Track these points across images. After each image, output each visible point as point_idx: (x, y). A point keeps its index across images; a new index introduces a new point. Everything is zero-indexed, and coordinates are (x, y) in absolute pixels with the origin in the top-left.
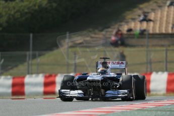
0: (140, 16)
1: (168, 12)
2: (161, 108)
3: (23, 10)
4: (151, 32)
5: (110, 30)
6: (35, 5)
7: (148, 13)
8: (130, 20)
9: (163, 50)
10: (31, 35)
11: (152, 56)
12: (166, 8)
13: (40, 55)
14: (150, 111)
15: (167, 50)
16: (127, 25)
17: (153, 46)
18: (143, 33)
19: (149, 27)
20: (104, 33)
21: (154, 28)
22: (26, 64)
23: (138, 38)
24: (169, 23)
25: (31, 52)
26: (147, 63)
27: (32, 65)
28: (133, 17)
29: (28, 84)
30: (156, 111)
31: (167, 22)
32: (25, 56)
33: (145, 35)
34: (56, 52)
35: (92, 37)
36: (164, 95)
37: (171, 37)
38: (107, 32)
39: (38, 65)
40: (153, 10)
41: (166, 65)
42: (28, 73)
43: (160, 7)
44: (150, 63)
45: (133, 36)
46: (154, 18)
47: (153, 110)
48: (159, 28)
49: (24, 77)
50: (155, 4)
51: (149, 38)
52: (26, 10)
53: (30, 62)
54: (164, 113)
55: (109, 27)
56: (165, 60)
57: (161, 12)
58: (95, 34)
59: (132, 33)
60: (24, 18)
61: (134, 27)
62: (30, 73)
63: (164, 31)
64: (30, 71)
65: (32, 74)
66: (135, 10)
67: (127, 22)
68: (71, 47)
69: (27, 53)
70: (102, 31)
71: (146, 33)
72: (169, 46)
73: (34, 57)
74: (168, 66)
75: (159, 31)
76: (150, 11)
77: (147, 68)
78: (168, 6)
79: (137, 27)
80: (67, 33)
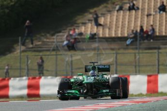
1: (117, 16)
4: (101, 36)
5: (61, 34)
8: (81, 25)
9: (114, 53)
12: (116, 12)
15: (117, 54)
16: (78, 29)
18: (93, 37)
19: (99, 31)
20: (55, 37)
21: (104, 32)
24: (118, 27)
28: (84, 22)
31: (117, 27)
33: (96, 38)
34: (9, 56)
35: (43, 42)
37: (121, 41)
38: (57, 36)
40: (103, 15)
41: (116, 67)
43: (109, 11)
45: (84, 40)
46: (104, 22)
48: (109, 32)
50: (105, 9)
51: (100, 41)
55: (60, 32)
56: (115, 63)
57: (111, 17)
58: (47, 38)
59: (83, 37)
61: (85, 32)
63: (113, 35)
66: (86, 14)
68: (24, 51)
70: (53, 35)
72: (119, 49)
74: (119, 69)
75: (109, 34)
79: (88, 31)
80: (20, 38)
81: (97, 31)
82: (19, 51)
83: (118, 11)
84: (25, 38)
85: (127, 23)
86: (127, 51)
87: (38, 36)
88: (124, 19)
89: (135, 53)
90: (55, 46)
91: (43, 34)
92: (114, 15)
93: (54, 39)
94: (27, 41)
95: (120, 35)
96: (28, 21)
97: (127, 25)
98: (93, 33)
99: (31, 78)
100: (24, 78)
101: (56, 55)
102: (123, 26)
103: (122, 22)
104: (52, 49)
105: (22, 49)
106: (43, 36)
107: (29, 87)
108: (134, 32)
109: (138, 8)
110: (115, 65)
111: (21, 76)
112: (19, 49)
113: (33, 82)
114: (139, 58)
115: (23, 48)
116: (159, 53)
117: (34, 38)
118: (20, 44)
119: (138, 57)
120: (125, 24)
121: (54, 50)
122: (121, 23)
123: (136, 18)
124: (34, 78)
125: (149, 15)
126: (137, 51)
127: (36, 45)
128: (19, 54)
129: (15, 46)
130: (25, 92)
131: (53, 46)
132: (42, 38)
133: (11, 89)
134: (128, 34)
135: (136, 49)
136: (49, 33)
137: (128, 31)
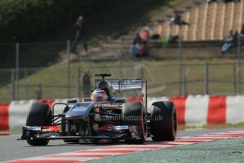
0: (169, 17)
1: (208, 11)
2: (199, 145)
3: (6, 10)
4: (185, 39)
6: (22, 4)
7: (182, 12)
8: (156, 23)
9: (203, 65)
10: (17, 45)
11: (186, 73)
13: (29, 74)
14: (184, 149)
15: (207, 65)
17: (189, 58)
18: (174, 41)
19: (183, 32)
20: (119, 41)
21: (189, 33)
22: (11, 85)
23: (168, 47)
24: (211, 27)
25: (17, 70)
26: (181, 83)
27: (18, 87)
28: (161, 18)
29: (14, 114)
30: (192, 149)
31: (208, 26)
32: (10, 74)
33: (178, 43)
34: (52, 68)
35: (103, 48)
36: (204, 127)
37: (213, 46)
38: (123, 40)
39: (27, 86)
40: (189, 8)
41: (207, 85)
42: (14, 99)
43: (198, 4)
44: (185, 82)
45: (159, 46)
46: (190, 20)
47: (188, 149)
48: (197, 33)
49: (7, 105)
51: (183, 47)
52: (10, 11)
53: (16, 83)
54: (203, 152)
55: (126, 33)
56: (205, 78)
57: (200, 11)
58: (107, 43)
59: (159, 41)
60: (6, 22)
61: (162, 33)
62: (16, 98)
63: (203, 38)
64: (16, 96)
65: (19, 99)
66: (164, 8)
67: (151, 26)
68: (74, 61)
69: (13, 70)
70: (116, 38)
71: (179, 40)
72: (211, 58)
73: (22, 76)
74: (210, 86)
75: (197, 37)
76: (184, 9)
77: (180, 90)
79: (166, 32)
80: (68, 42)
81: (179, 32)
82: (66, 61)
83: (209, 3)
84: (75, 42)
85: (223, 20)
86: (222, 61)
87: (94, 39)
88: (218, 14)
89: (234, 64)
91: (102, 37)
92: (203, 9)
93: (118, 43)
94: (79, 46)
95: (212, 38)
96: (81, 18)
97: (223, 24)
98: (173, 35)
101: (121, 67)
102: (217, 25)
103: (216, 20)
105: (71, 59)
106: (101, 39)
108: (234, 33)
110: (205, 82)
112: (67, 57)
114: (240, 71)
115: (73, 56)
117: (88, 43)
118: (68, 50)
119: (238, 70)
120: (220, 22)
122: (214, 20)
123: (236, 14)
126: (237, 61)
127: (92, 52)
128: (67, 66)
129: (61, 54)
132: (100, 42)
134: (224, 37)
135: (236, 57)
136: (110, 35)
137: (224, 32)
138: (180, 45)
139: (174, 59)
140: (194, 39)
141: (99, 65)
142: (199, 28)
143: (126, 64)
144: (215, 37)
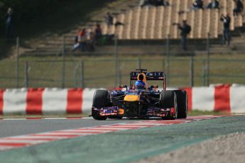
1: (141, 13)
4: (120, 37)
5: (70, 34)
8: (95, 23)
9: (136, 60)
11: (121, 68)
12: (139, 8)
15: (140, 61)
17: (124, 55)
19: (118, 31)
20: (62, 38)
21: (124, 32)
31: (141, 27)
33: (113, 41)
34: (3, 61)
38: (65, 37)
40: (124, 11)
43: (132, 7)
44: (120, 76)
46: (125, 20)
50: (125, 4)
55: (68, 32)
57: (133, 13)
63: (136, 37)
66: (103, 9)
70: (60, 35)
71: (115, 39)
72: (143, 55)
75: (131, 36)
76: (119, 12)
78: (142, 6)
80: (18, 39)
81: (115, 32)
82: (16, 55)
85: (153, 21)
86: (153, 58)
88: (150, 16)
89: (163, 60)
90: (63, 50)
92: (137, 12)
93: (61, 40)
95: (144, 37)
97: (153, 25)
98: (110, 33)
99: (31, 89)
100: (23, 89)
101: (64, 61)
102: (149, 26)
103: (148, 21)
104: (58, 53)
105: (20, 53)
107: (29, 101)
109: (168, 4)
111: (18, 87)
112: (18, 51)
113: (34, 95)
114: (168, 67)
115: (22, 50)
116: (193, 60)
118: (17, 45)
119: (167, 65)
120: (151, 23)
121: (60, 55)
122: (146, 22)
123: (165, 16)
124: (35, 90)
125: (181, 13)
126: (166, 58)
127: (38, 48)
128: (16, 60)
129: (13, 47)
130: (23, 107)
131: (59, 50)
133: (5, 103)
135: (165, 54)
136: (56, 32)
138: (116, 43)
139: (110, 55)
140: (128, 37)
141: (44, 59)
142: (133, 28)
143: (69, 59)
144: (146, 36)
